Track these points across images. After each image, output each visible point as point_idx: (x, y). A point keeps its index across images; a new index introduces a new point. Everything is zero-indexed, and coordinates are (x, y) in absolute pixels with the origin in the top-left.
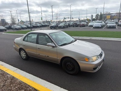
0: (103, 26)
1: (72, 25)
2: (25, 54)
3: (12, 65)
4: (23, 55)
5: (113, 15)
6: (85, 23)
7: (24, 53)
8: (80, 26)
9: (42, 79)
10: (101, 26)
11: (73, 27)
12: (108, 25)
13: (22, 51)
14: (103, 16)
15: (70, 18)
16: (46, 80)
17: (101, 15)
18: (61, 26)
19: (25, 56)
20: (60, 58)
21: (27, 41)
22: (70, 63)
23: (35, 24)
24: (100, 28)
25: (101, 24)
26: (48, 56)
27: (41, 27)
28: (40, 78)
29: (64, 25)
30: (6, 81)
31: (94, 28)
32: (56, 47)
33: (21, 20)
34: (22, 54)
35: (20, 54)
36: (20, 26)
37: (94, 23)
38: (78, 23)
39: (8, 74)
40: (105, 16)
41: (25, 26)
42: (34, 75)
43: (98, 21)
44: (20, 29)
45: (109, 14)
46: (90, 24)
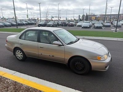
0: (91, 26)
1: (60, 24)
2: (22, 55)
3: (7, 68)
4: (19, 55)
5: (97, 16)
6: (74, 23)
7: (20, 52)
8: (69, 26)
9: (50, 81)
10: (89, 26)
11: (62, 26)
12: (95, 25)
13: (17, 51)
14: (88, 17)
15: (58, 17)
16: (55, 83)
17: (87, 16)
18: (50, 25)
19: (22, 56)
20: (68, 57)
21: (25, 40)
22: (80, 63)
23: (21, 22)
24: (89, 28)
25: (89, 24)
26: (53, 56)
27: (27, 24)
28: (47, 80)
29: (53, 24)
30: (7, 88)
31: (82, 28)
32: (63, 46)
33: (3, 17)
34: (17, 54)
35: (15, 54)
36: (2, 23)
37: (82, 23)
38: (67, 23)
39: (7, 79)
40: (90, 17)
41: (9, 24)
42: (38, 78)
43: (85, 21)
44: (3, 27)
45: (94, 15)
46: (78, 24)
